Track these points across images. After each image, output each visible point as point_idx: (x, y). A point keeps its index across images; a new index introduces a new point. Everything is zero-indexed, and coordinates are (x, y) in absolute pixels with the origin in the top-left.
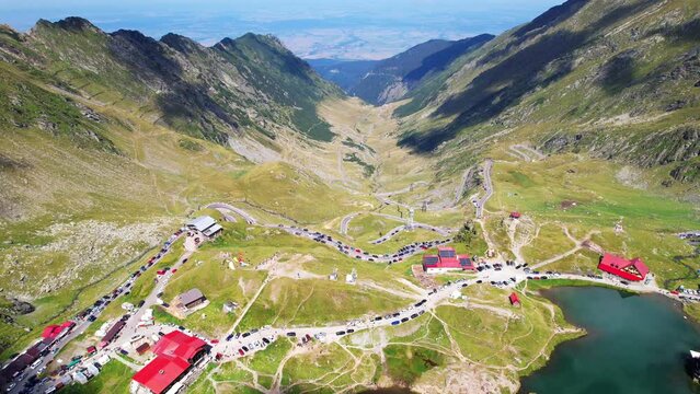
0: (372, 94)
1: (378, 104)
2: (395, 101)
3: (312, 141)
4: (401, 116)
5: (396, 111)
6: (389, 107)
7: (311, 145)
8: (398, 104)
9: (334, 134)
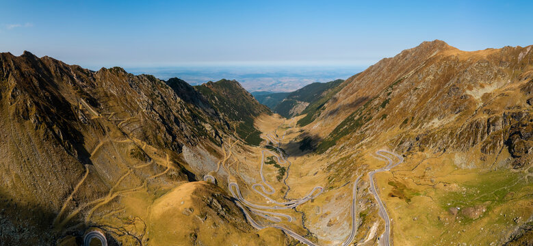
0: (285, 112)
1: (288, 117)
2: (297, 115)
3: (247, 147)
4: (301, 126)
5: (299, 122)
6: (295, 120)
7: (245, 150)
8: (300, 118)
9: (262, 140)
